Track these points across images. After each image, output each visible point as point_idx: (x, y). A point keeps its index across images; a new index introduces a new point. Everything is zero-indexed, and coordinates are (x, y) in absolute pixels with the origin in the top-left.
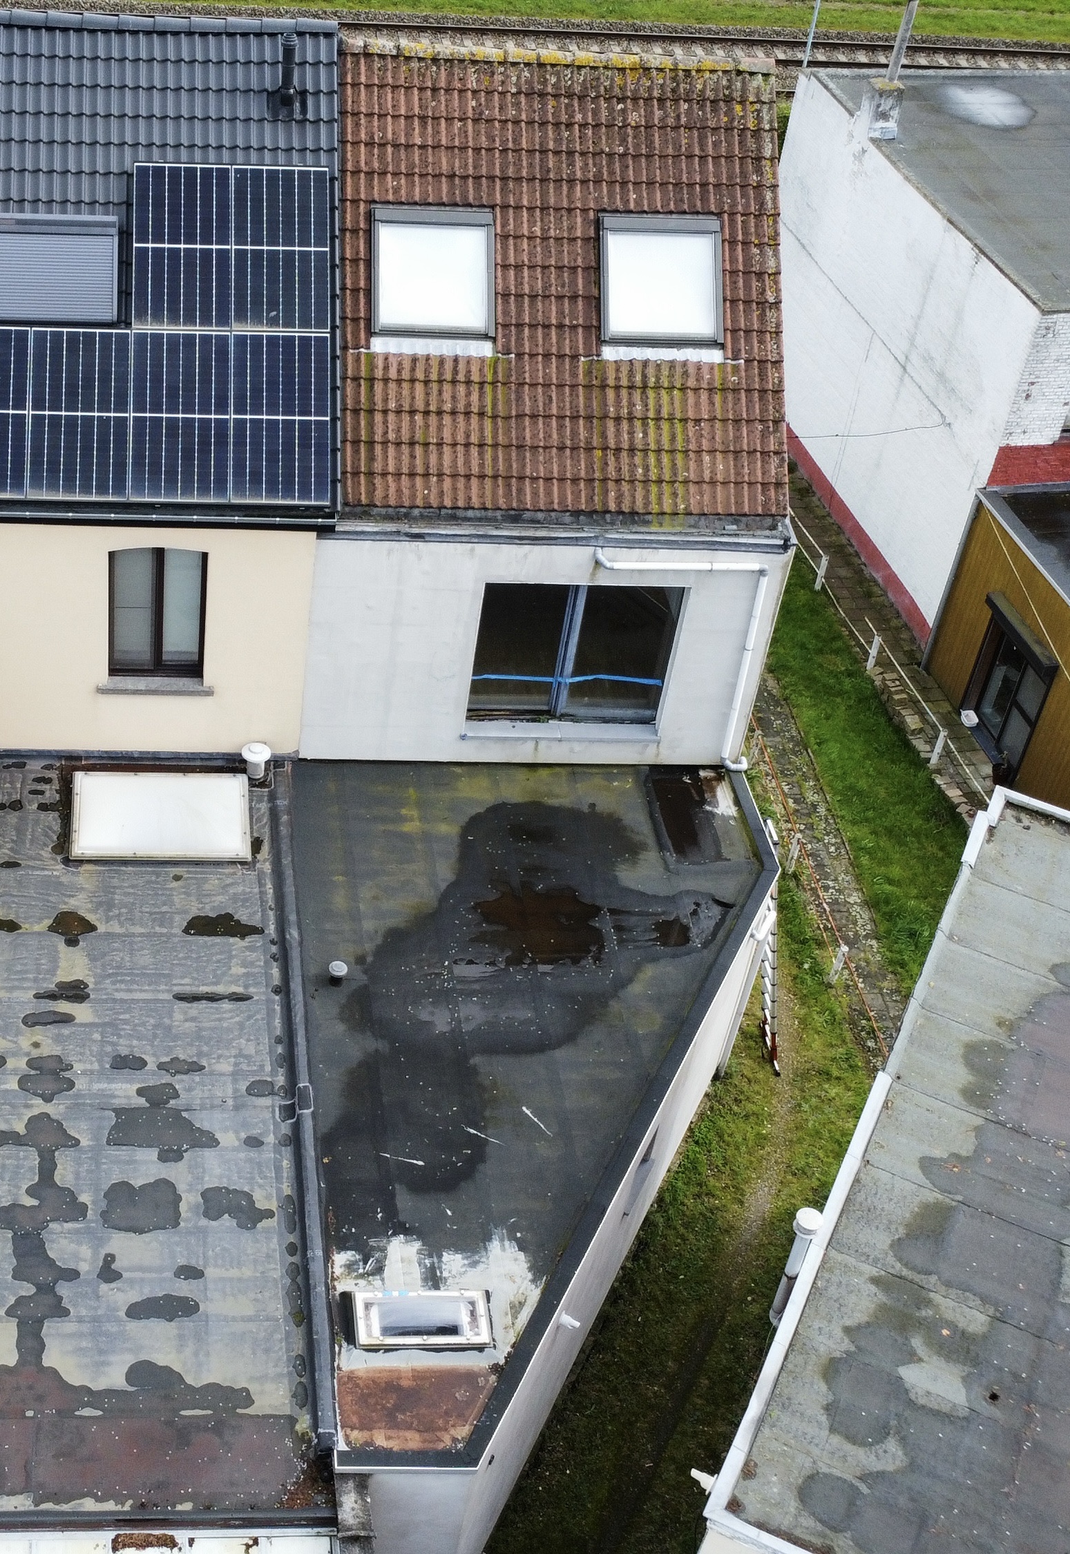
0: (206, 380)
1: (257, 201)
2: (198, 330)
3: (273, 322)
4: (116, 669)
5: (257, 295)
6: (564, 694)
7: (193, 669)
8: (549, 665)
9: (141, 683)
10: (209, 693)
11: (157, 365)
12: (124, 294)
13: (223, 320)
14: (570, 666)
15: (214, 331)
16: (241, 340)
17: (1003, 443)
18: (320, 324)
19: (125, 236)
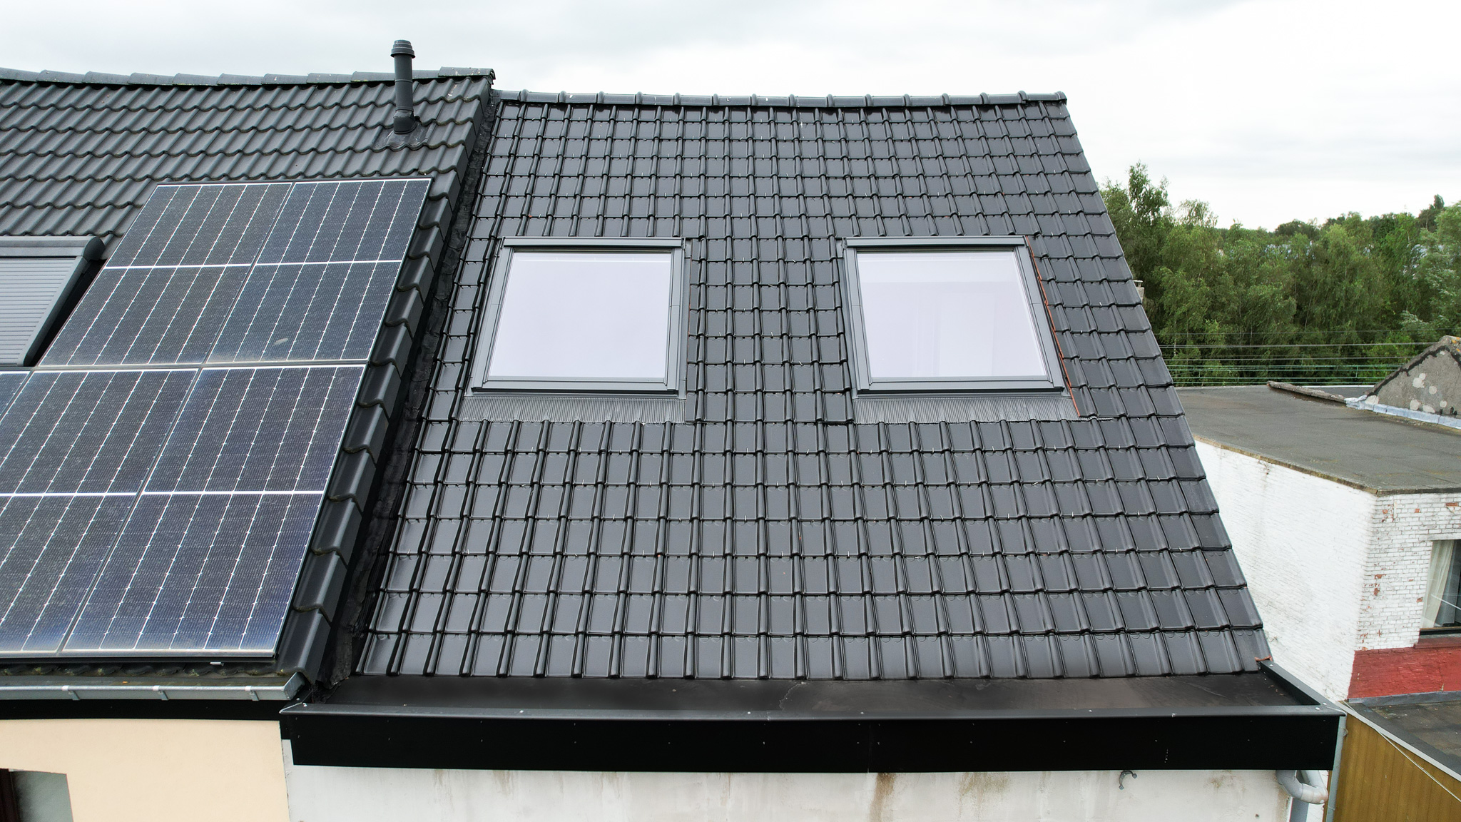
2: (146, 368)
3: (280, 353)
5: (268, 320)
13: (196, 354)
16: (210, 379)
17: (1360, 647)
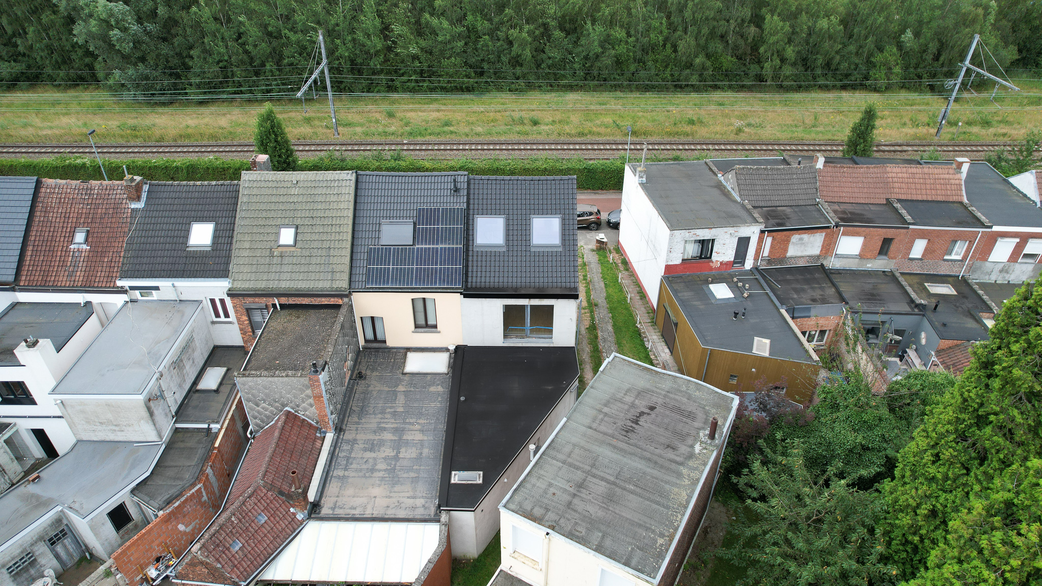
0: (433, 258)
1: (446, 215)
2: (431, 246)
3: (449, 244)
4: (417, 326)
5: (446, 238)
6: (529, 332)
7: (435, 327)
8: (523, 324)
9: (423, 330)
10: (439, 332)
11: (421, 255)
12: (414, 238)
13: (437, 244)
14: (529, 325)
15: (435, 246)
16: (441, 248)
17: (667, 264)
18: (461, 244)
19: (415, 224)
